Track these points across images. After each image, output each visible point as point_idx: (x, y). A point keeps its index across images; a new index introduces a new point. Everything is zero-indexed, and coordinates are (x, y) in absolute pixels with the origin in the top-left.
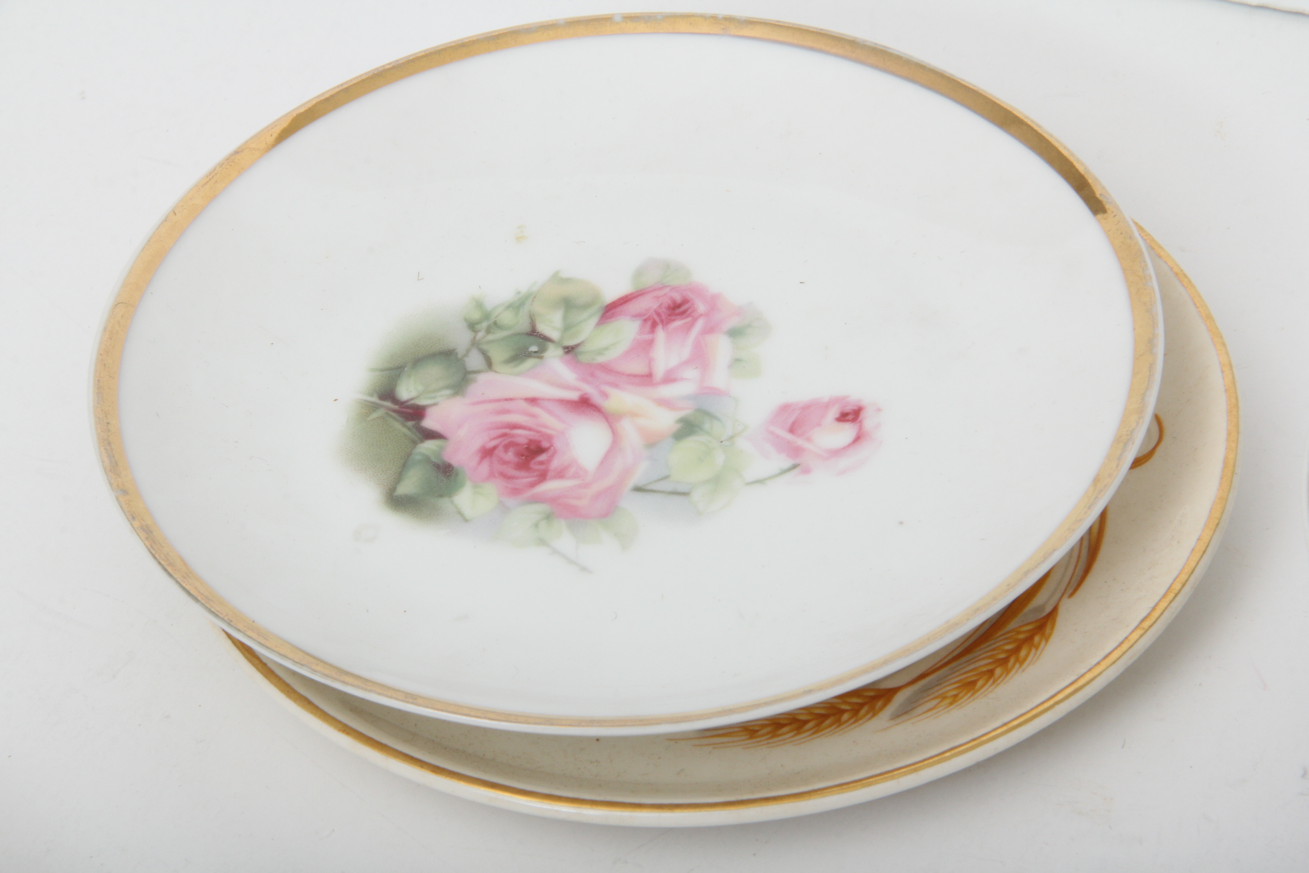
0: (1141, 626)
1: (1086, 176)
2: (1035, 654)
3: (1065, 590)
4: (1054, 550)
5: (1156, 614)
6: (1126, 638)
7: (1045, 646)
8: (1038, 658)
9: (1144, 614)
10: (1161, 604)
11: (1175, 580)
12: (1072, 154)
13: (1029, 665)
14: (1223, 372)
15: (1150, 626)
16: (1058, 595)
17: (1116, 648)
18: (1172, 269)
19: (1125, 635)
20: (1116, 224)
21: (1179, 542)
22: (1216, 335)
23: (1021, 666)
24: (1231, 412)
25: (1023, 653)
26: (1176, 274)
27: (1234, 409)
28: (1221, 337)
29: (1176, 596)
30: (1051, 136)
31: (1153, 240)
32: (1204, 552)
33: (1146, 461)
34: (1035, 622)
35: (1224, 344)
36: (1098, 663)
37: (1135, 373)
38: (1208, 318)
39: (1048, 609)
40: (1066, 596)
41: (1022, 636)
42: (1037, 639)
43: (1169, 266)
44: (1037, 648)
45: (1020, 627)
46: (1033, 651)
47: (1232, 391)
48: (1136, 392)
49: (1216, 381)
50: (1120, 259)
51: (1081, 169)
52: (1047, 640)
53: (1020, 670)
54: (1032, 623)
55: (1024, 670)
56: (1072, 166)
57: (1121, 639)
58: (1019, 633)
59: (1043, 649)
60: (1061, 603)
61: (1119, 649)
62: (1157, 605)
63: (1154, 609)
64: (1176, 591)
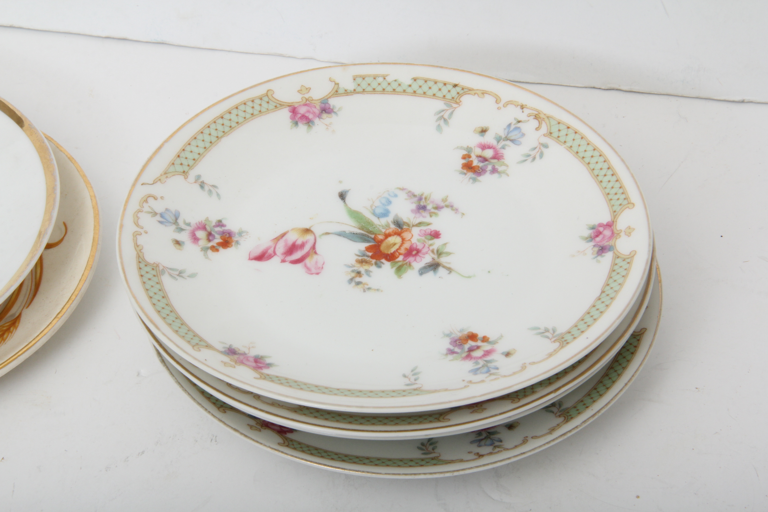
0: (57, 317)
1: (21, 117)
2: (11, 335)
3: (25, 305)
4: (12, 286)
5: (64, 310)
6: (51, 323)
7: (16, 331)
8: (12, 337)
9: (59, 311)
10: (66, 306)
11: (72, 295)
12: (15, 108)
13: (8, 341)
14: (91, 199)
15: (62, 316)
16: (21, 308)
17: (46, 328)
18: (67, 156)
19: (50, 322)
20: (37, 137)
21: (74, 277)
22: (87, 183)
23: (4, 342)
24: (96, 217)
25: (5, 336)
26: (69, 158)
27: (97, 216)
28: (90, 184)
29: (73, 302)
30: (5, 100)
31: (58, 144)
32: (85, 281)
33: (60, 243)
34: (11, 321)
35: (92, 187)
36: (38, 336)
37: (48, 202)
38: (84, 176)
39: (17, 315)
40: (25, 308)
41: (5, 328)
42: (12, 329)
43: (66, 155)
44: (12, 333)
45: (4, 324)
46: (10, 334)
47: (95, 208)
48: (48, 211)
49: (89, 204)
50: (39, 153)
51: (19, 114)
52: (16, 328)
53: (4, 343)
54: (10, 322)
55: (6, 343)
56: (15, 113)
57: (48, 323)
58: (4, 327)
59: (14, 333)
60: (23, 312)
61: (47, 328)
62: (64, 306)
63: (63, 308)
64: (73, 299)
